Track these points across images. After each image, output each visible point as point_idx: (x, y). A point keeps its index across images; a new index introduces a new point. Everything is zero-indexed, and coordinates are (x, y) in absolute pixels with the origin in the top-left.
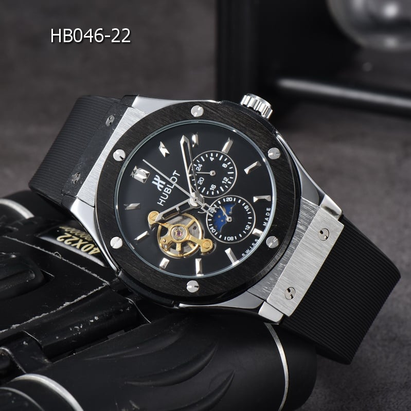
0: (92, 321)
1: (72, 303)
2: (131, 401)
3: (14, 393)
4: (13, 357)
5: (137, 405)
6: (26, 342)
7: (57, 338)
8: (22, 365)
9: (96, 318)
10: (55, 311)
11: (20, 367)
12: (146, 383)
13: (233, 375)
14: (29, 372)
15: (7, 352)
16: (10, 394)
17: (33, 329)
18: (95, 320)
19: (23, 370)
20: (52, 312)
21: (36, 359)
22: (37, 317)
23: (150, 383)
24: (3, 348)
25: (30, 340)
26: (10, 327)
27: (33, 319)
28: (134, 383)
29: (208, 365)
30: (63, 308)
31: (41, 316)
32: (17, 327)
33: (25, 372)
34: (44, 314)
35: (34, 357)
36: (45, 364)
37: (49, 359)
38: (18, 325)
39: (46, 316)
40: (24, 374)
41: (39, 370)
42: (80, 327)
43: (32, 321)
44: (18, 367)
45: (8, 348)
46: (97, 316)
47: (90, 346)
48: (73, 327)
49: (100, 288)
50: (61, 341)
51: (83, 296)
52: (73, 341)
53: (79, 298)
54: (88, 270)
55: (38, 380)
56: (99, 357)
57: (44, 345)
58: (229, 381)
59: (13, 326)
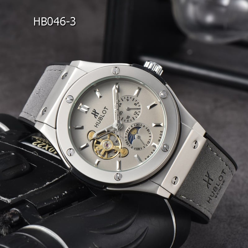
0: (64, 194)
1: (51, 182)
3: (27, 236)
4: (22, 214)
5: (97, 245)
6: (28, 206)
7: (45, 203)
9: (66, 192)
10: (42, 187)
11: (26, 221)
13: (147, 229)
14: (32, 224)
15: (18, 212)
16: (25, 237)
17: (30, 197)
19: (28, 223)
20: (40, 188)
21: (35, 216)
22: (32, 191)
23: (104, 232)
24: (15, 209)
25: (30, 205)
26: (17, 196)
27: (30, 191)
28: (94, 232)
30: (46, 186)
31: (34, 190)
32: (21, 196)
34: (36, 189)
35: (33, 215)
36: (40, 219)
37: (41, 215)
38: (22, 195)
39: (37, 190)
40: (28, 225)
41: (37, 223)
42: (57, 198)
43: (29, 193)
45: (18, 209)
46: (66, 191)
47: (63, 209)
48: (53, 198)
49: (65, 174)
50: (47, 206)
51: (57, 179)
52: (54, 206)
53: (54, 180)
54: (56, 163)
55: (39, 229)
56: (72, 216)
57: (38, 208)
58: (146, 232)
59: (19, 195)
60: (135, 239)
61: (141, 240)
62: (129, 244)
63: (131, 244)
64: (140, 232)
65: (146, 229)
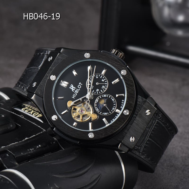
0: (38, 147)
1: (29, 138)
2: (55, 184)
3: (2, 177)
4: (2, 161)
5: (57, 186)
6: (8, 155)
7: (22, 153)
8: (6, 165)
9: (40, 146)
10: (21, 141)
12: (62, 176)
14: (9, 168)
17: (11, 149)
18: (39, 147)
19: (6, 167)
21: (12, 162)
22: (13, 144)
23: (64, 176)
25: (10, 154)
27: (11, 144)
28: (56, 176)
29: (90, 170)
30: (25, 141)
31: (15, 143)
32: (4, 148)
33: (7, 168)
34: (16, 143)
35: (11, 162)
36: (16, 165)
37: (18, 163)
38: (4, 147)
40: (6, 169)
41: (14, 167)
42: (32, 149)
43: (10, 145)
44: (4, 166)
47: (36, 158)
48: (29, 149)
49: (41, 132)
50: (23, 155)
51: (34, 136)
52: (29, 155)
53: (32, 136)
54: (36, 124)
55: (13, 172)
56: (41, 163)
57: (16, 156)
58: (99, 178)
59: (2, 147)
60: (90, 182)
61: (94, 183)
62: (84, 186)
63: (86, 186)
64: (94, 178)
65: (100, 175)
